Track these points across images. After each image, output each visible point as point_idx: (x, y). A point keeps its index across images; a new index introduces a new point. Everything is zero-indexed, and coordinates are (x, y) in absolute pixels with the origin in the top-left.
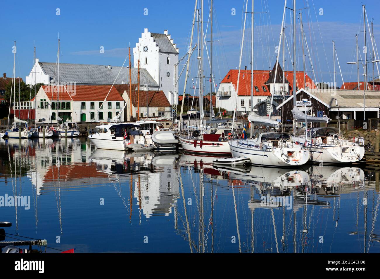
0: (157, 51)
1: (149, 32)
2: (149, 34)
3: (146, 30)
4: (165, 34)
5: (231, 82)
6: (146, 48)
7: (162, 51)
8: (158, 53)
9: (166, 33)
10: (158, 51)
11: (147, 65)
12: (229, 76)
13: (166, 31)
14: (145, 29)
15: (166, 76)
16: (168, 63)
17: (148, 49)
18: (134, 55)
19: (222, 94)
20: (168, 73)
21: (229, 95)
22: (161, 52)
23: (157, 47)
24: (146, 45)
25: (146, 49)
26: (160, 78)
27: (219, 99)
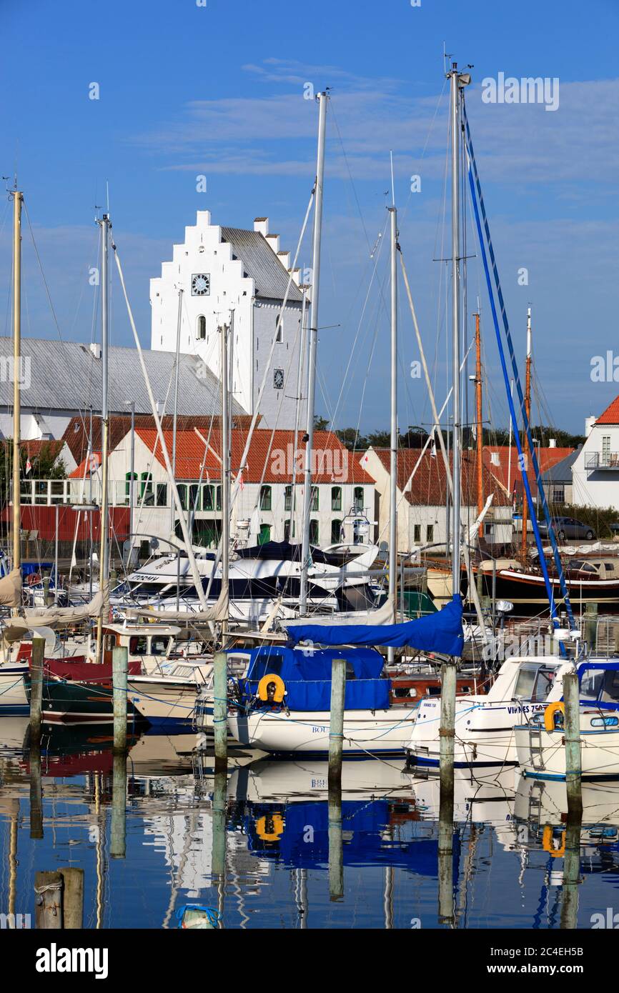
0: (245, 294)
1: (212, 224)
2: (216, 231)
3: (203, 216)
4: (256, 230)
6: (201, 281)
7: (261, 294)
8: (249, 301)
9: (261, 227)
10: (251, 293)
11: (202, 342)
13: (263, 220)
14: (198, 212)
15: (272, 383)
16: (279, 337)
17: (211, 284)
18: (151, 306)
19: (601, 461)
20: (279, 373)
22: (260, 299)
23: (247, 279)
24: (202, 272)
25: (201, 284)
27: (589, 479)
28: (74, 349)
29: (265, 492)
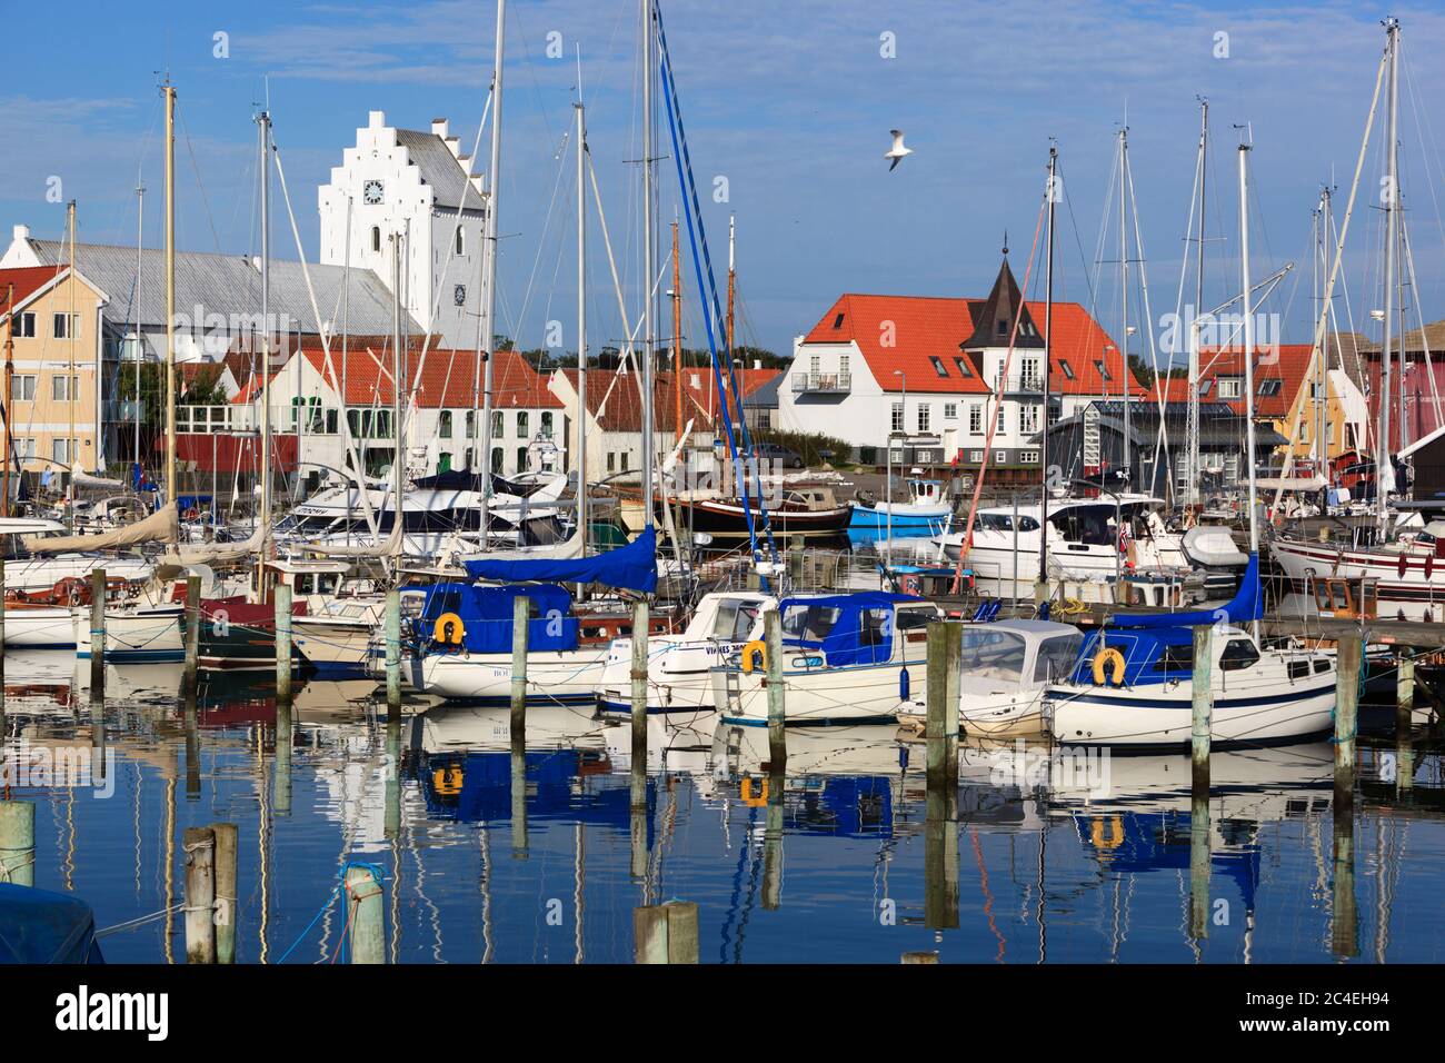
0: (422, 201)
1: (386, 126)
2: (391, 134)
3: (376, 117)
4: (434, 132)
5: (853, 342)
6: (374, 189)
7: (441, 202)
8: (426, 209)
9: (440, 129)
10: (429, 201)
11: (375, 254)
12: (841, 317)
13: (442, 121)
14: (371, 113)
15: (453, 300)
16: (459, 252)
17: (386, 192)
18: (319, 215)
19: (809, 383)
20: (460, 288)
21: (842, 388)
22: (439, 207)
23: (425, 186)
24: (375, 178)
25: (374, 192)
26: (437, 312)
27: (796, 403)
28: (235, 263)
29: (445, 418)
